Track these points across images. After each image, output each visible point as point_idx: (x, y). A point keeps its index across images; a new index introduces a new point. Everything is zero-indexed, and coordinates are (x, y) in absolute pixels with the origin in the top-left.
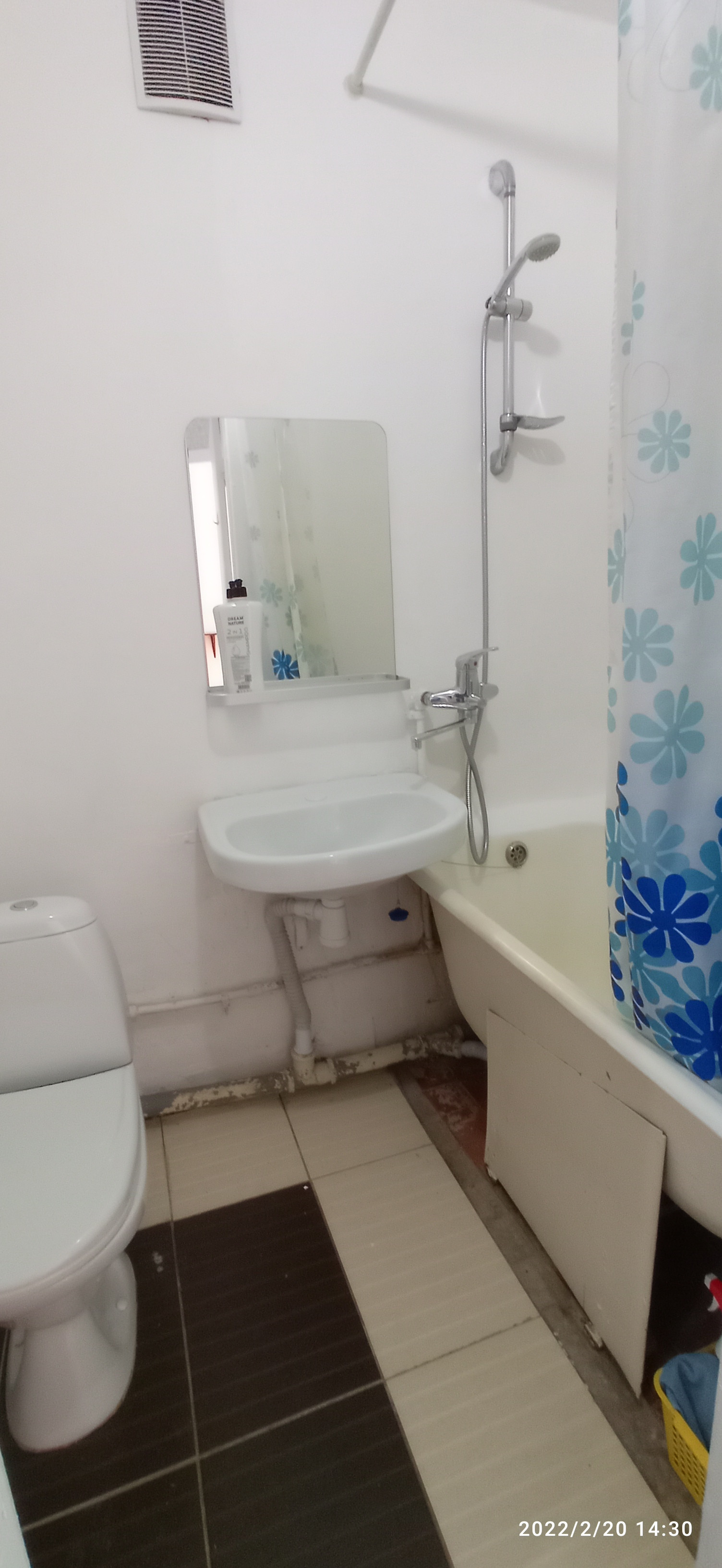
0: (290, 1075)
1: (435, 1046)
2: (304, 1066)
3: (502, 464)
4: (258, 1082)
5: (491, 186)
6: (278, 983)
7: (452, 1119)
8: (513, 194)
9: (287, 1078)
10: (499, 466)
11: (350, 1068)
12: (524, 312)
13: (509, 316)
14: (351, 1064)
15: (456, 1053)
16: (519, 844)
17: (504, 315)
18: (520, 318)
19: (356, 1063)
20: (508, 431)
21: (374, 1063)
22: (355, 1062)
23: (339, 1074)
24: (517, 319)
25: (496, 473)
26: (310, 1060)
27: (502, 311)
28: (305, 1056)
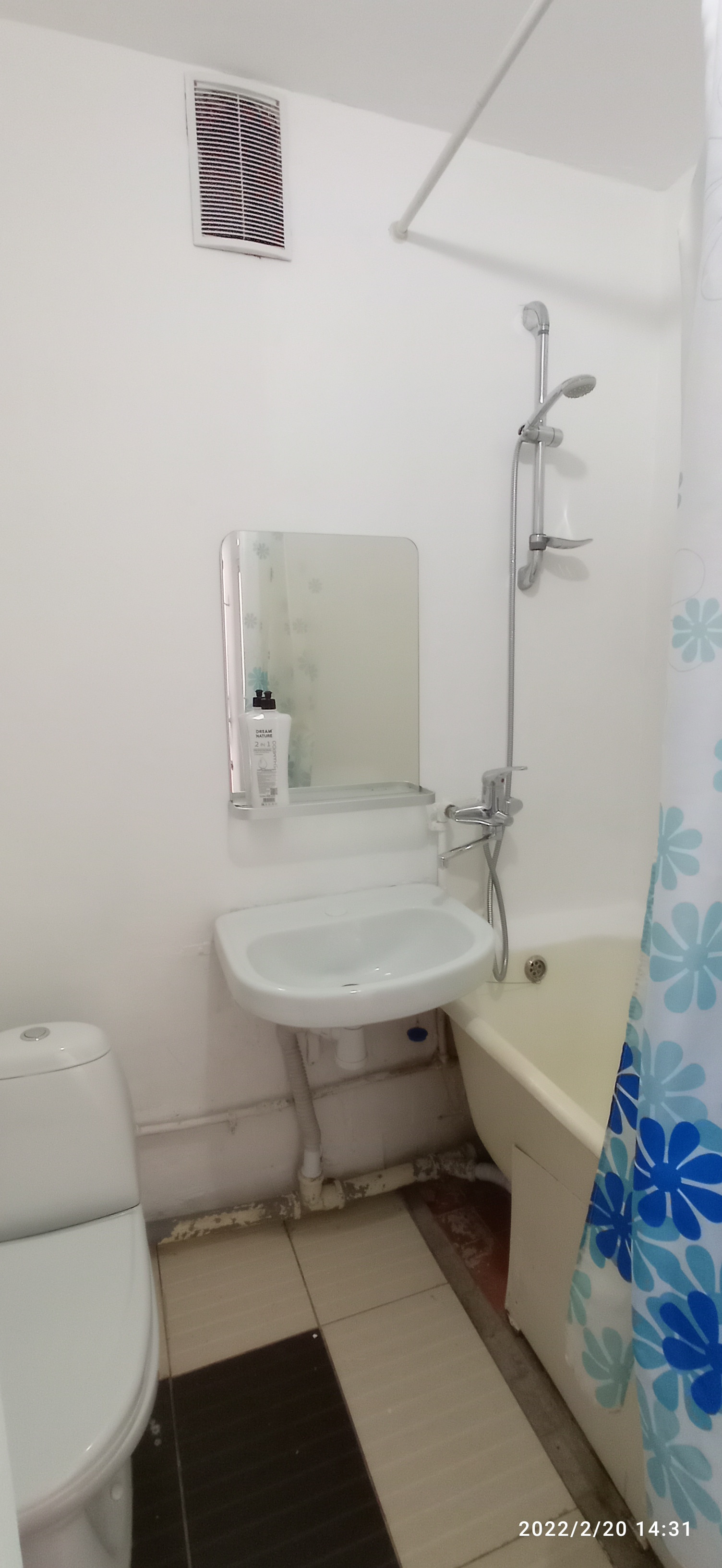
0: (297, 1200)
1: (447, 1167)
2: (311, 1191)
3: (530, 581)
4: (263, 1208)
5: (524, 323)
6: (287, 1101)
7: (468, 1252)
8: (546, 332)
9: (293, 1205)
10: (527, 582)
11: (358, 1191)
12: (555, 440)
13: (540, 443)
14: (360, 1187)
15: (469, 1176)
16: (538, 958)
17: (537, 442)
18: (551, 445)
19: (366, 1186)
20: (538, 551)
21: (384, 1186)
22: (364, 1185)
23: (348, 1198)
24: (548, 446)
25: (523, 588)
26: (319, 1183)
27: (534, 438)
28: (313, 1180)
